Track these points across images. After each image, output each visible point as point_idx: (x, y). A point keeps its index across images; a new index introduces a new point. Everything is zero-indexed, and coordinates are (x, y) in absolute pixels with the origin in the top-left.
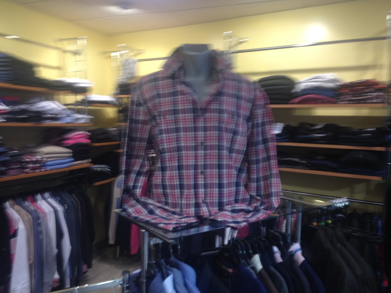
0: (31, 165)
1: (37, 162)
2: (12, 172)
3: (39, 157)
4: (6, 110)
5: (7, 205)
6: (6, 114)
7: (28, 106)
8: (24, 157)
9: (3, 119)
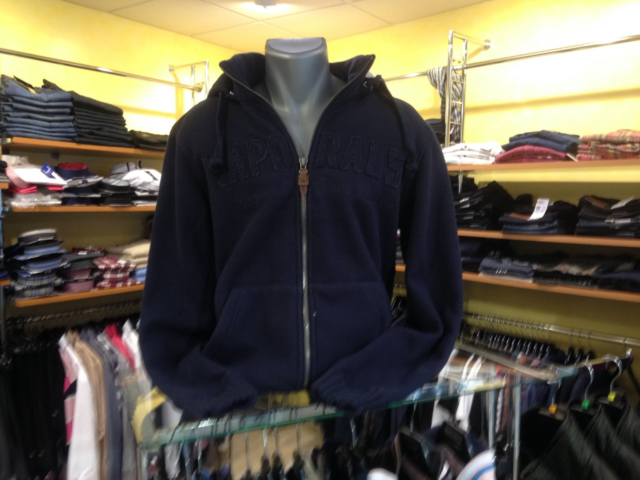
0: (108, 276)
1: (119, 271)
4: (61, 186)
5: (63, 341)
6: (60, 192)
7: (101, 178)
8: (96, 262)
9: (57, 200)
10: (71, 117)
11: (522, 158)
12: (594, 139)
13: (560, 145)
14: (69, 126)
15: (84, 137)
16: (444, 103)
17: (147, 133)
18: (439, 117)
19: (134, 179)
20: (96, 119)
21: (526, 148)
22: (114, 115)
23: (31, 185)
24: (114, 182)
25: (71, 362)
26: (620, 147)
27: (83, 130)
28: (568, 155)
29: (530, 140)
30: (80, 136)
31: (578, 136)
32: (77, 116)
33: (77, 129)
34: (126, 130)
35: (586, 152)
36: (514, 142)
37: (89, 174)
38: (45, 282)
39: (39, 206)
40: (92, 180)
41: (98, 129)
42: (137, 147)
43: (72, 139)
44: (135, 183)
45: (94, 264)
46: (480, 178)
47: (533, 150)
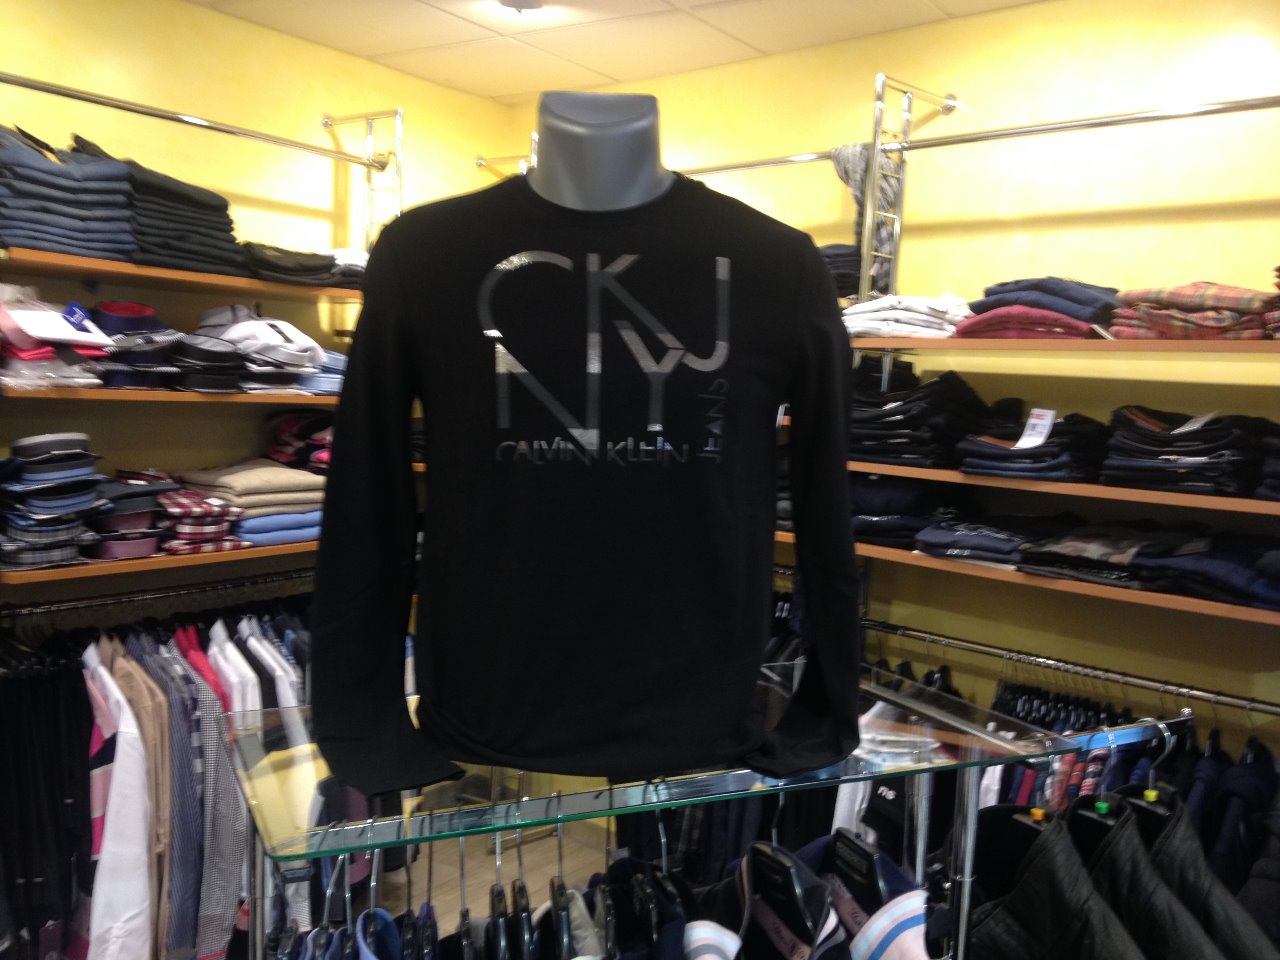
0: (186, 529)
1: (209, 519)
2: (118, 548)
3: (215, 503)
4: (99, 348)
5: (91, 655)
6: (97, 359)
7: (179, 336)
8: (164, 501)
9: (91, 375)
10: (127, 213)
11: (1008, 329)
12: (1145, 299)
13: (1079, 307)
14: (121, 231)
15: (153, 253)
16: (861, 214)
17: (277, 250)
18: (849, 240)
19: (247, 339)
20: (177, 219)
21: (1016, 309)
22: (211, 209)
23: (43, 343)
24: (205, 342)
25: (106, 698)
26: (1194, 317)
27: (149, 239)
28: (1096, 327)
29: (1024, 295)
30: (143, 250)
31: (1115, 291)
32: (140, 211)
33: (140, 237)
34: (233, 240)
35: (1128, 321)
36: (993, 298)
37: (157, 326)
38: (62, 537)
39: (58, 387)
40: (162, 338)
41: (179, 238)
42: (254, 276)
43: (128, 256)
44: (248, 348)
45: (160, 505)
46: (924, 364)
47: (1028, 313)
